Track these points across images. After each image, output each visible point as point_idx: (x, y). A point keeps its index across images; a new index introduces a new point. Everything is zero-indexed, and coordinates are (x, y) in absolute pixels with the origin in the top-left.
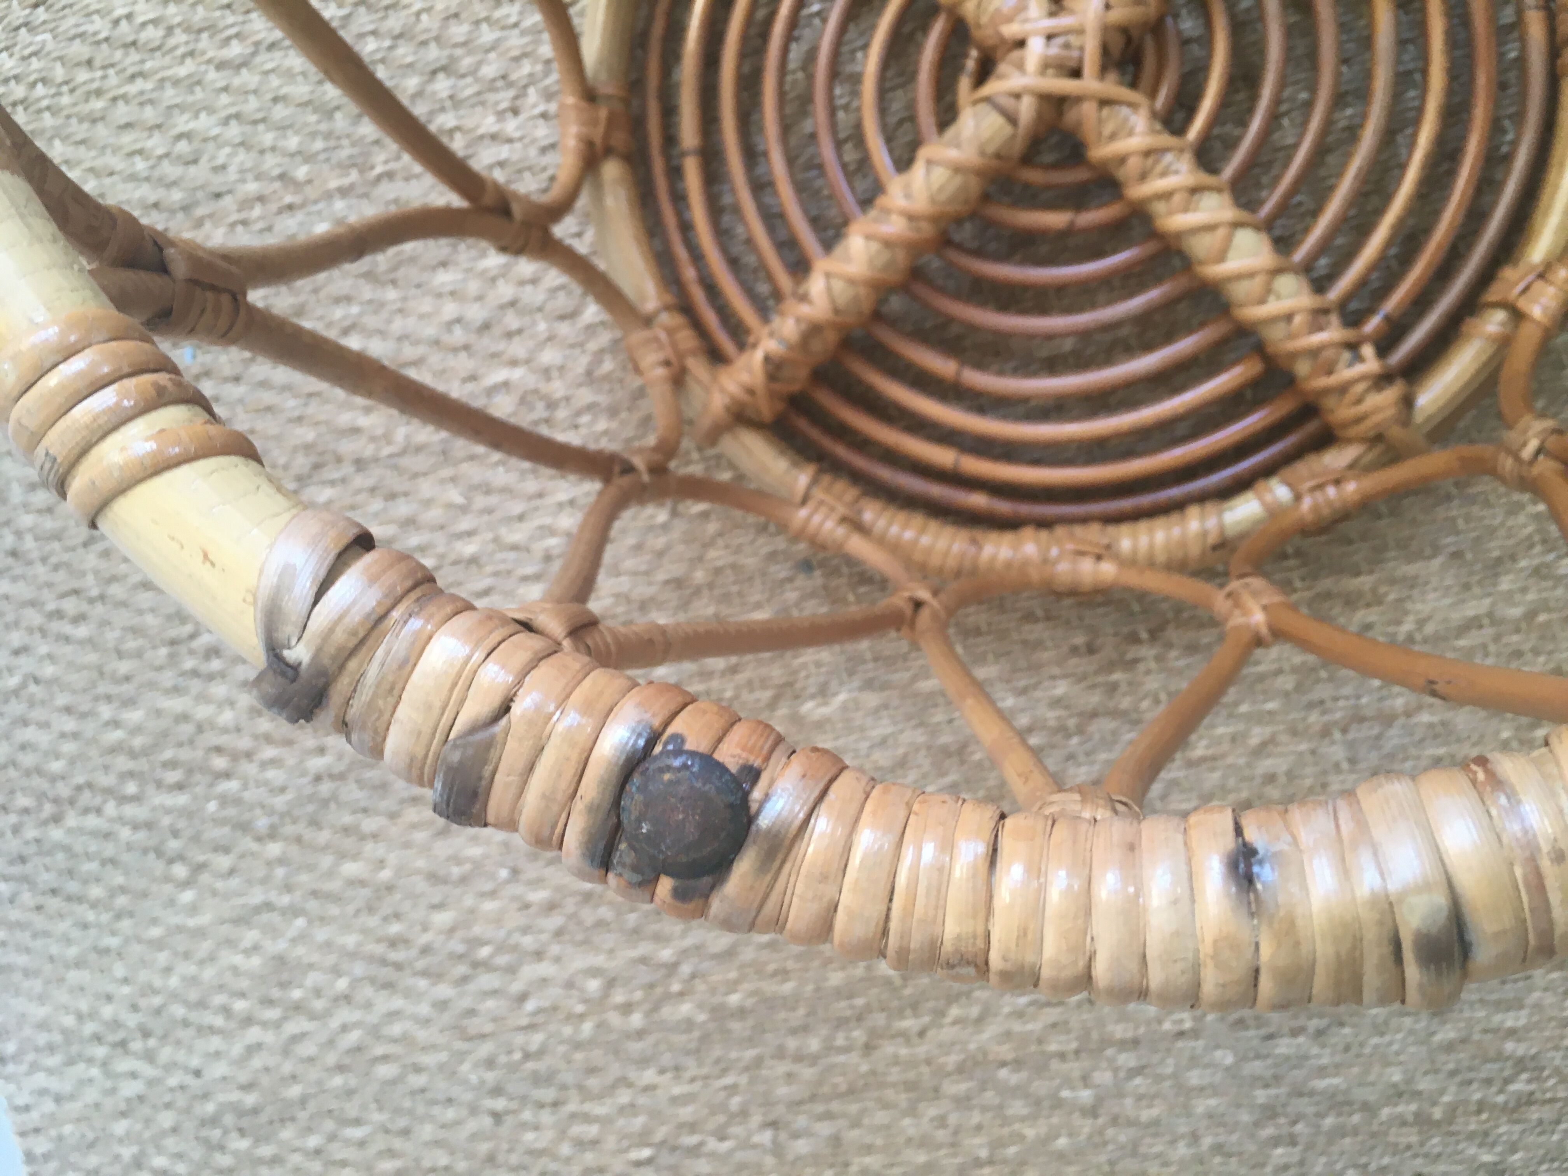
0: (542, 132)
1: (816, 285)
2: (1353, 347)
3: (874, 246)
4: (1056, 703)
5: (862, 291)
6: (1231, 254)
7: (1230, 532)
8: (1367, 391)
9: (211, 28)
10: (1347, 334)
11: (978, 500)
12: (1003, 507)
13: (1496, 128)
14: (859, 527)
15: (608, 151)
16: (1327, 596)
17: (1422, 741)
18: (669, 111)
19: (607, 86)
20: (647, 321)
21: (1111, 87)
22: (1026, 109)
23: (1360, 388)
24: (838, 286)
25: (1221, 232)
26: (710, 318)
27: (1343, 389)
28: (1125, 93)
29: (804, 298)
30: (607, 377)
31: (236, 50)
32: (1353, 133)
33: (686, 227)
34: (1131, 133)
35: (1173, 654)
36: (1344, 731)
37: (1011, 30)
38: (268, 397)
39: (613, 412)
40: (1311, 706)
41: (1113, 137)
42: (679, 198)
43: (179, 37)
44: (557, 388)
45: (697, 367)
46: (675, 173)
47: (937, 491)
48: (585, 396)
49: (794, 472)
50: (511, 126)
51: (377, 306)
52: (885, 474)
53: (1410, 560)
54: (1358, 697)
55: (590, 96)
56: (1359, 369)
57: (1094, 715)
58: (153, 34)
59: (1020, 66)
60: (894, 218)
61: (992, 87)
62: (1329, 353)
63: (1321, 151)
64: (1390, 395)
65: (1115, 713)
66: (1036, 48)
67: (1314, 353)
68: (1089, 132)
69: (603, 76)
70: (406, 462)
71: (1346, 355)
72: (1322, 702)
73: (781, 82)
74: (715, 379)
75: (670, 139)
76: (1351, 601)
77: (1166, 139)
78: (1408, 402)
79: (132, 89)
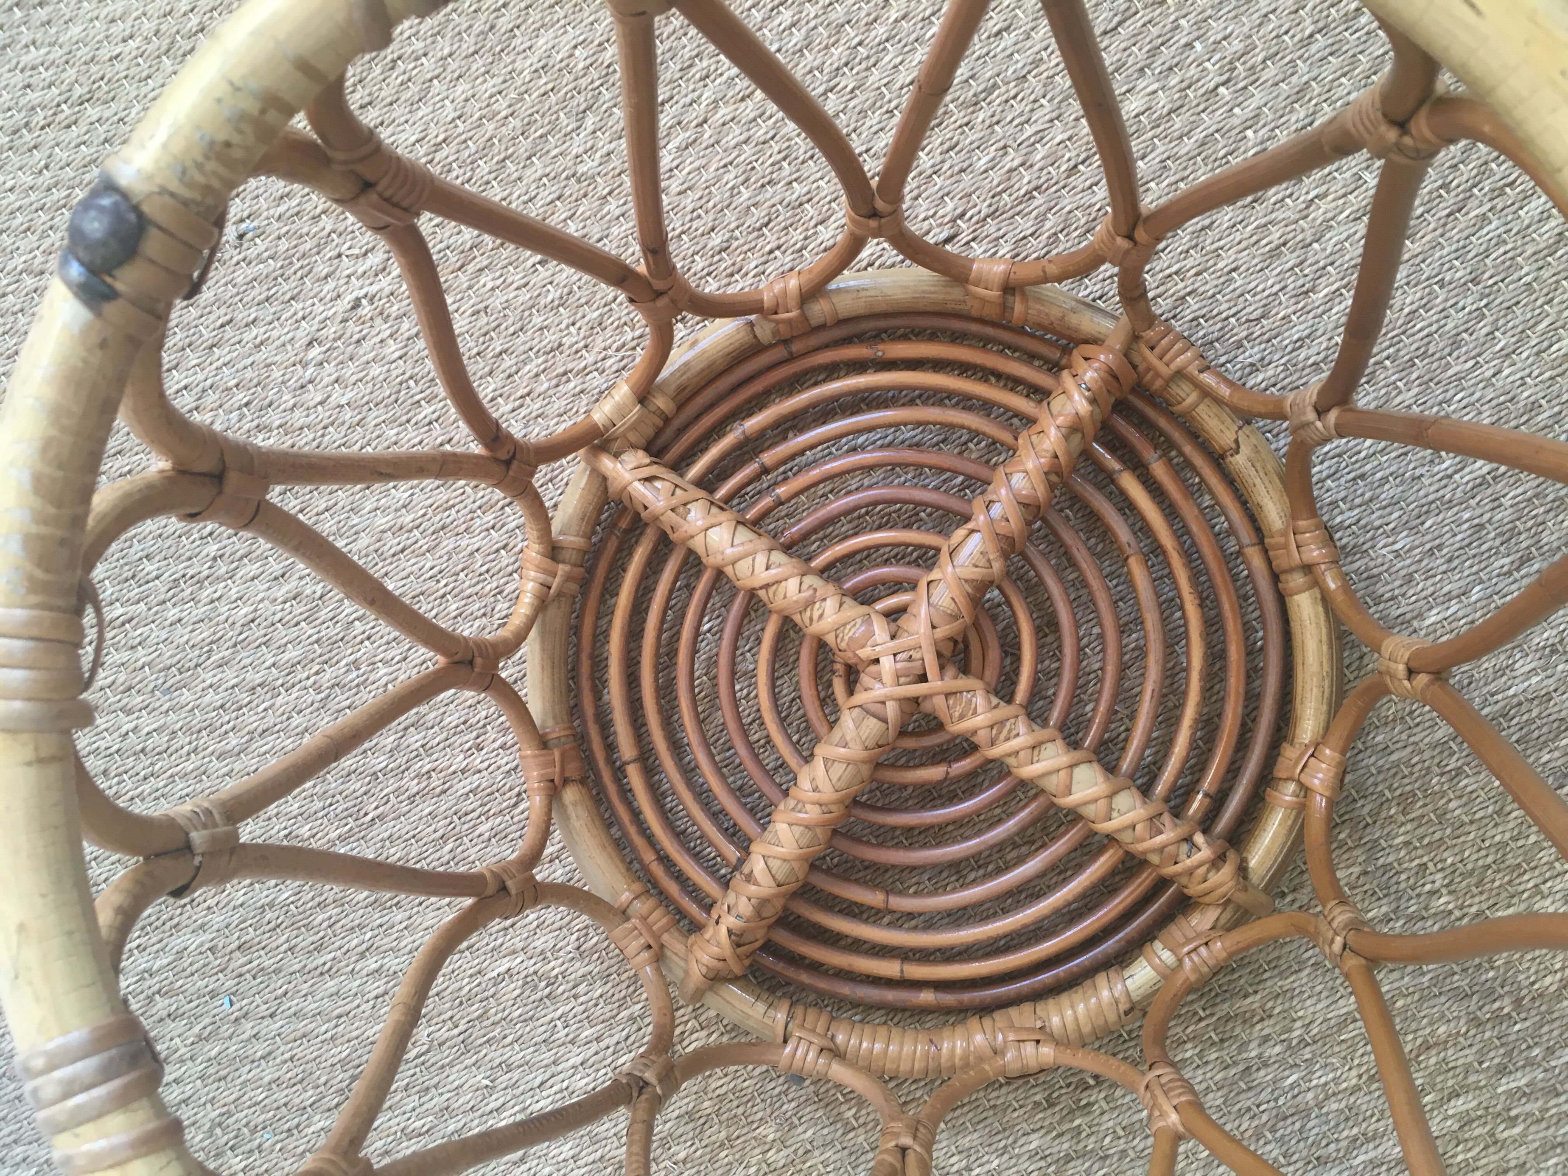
0: (505, 760)
1: (757, 865)
2: (1188, 839)
3: (798, 830)
4: (1033, 1155)
5: (796, 865)
6: (1074, 788)
7: (1135, 996)
8: (1208, 871)
9: (211, 728)
10: (1182, 830)
11: (927, 997)
12: (949, 999)
13: (1247, 629)
14: (836, 1053)
15: (566, 781)
16: (1228, 1018)
17: (1337, 1125)
18: (605, 725)
19: (554, 729)
20: (624, 914)
21: (952, 682)
22: (891, 710)
23: (1202, 870)
24: (775, 864)
25: (1062, 773)
26: (673, 888)
27: (1190, 872)
28: (963, 682)
29: (749, 878)
30: (594, 950)
31: (233, 741)
32: (1142, 652)
33: (636, 815)
34: (975, 713)
35: (1119, 1093)
36: (1273, 1131)
37: (865, 653)
38: (302, 1026)
39: (606, 978)
40: (1240, 1114)
41: (962, 717)
42: (626, 793)
43: (182, 739)
44: (555, 967)
45: (673, 942)
46: (619, 773)
47: (891, 996)
48: (579, 969)
49: (771, 1012)
50: (477, 760)
51: (386, 928)
52: (846, 989)
53: (1282, 975)
54: (1276, 1100)
55: (543, 743)
56: (1197, 857)
57: (1068, 1159)
58: (160, 741)
59: (879, 678)
60: (808, 807)
61: (860, 697)
62: (1171, 849)
63: (1123, 669)
64: (1227, 871)
65: (1083, 1155)
66: (887, 663)
67: (1161, 849)
68: (943, 715)
69: (550, 723)
70: (432, 1058)
71: (1185, 847)
72: (1249, 1109)
73: (692, 687)
74: (689, 950)
75: (611, 748)
76: (1247, 1019)
77: (1005, 710)
78: (1242, 870)
79: (146, 788)
